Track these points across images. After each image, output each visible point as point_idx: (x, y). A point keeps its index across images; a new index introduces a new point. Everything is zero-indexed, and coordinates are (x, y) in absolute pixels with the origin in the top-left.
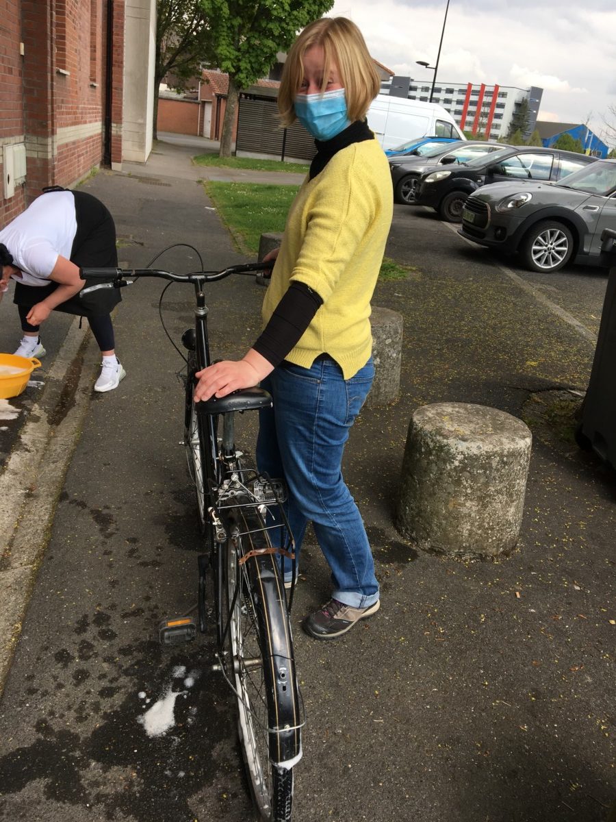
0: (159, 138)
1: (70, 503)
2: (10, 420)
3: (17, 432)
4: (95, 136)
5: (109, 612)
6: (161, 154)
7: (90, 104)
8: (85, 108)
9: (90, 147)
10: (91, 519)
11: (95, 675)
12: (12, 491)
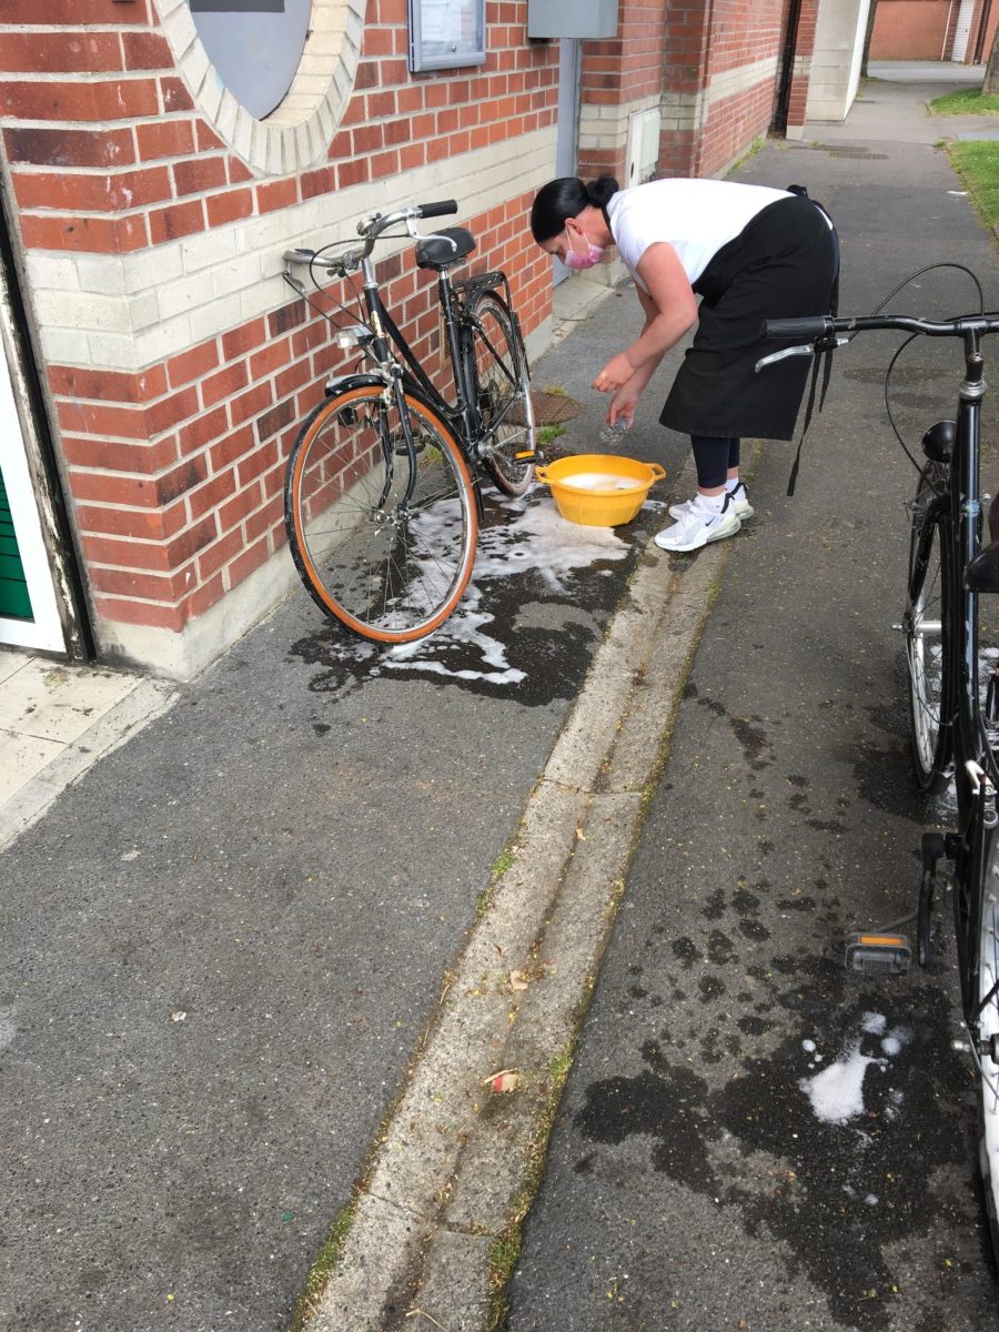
0: (870, 73)
1: (700, 703)
2: (616, 561)
3: (624, 580)
4: (765, 82)
5: (757, 894)
6: (873, 102)
7: (764, 27)
8: (753, 35)
9: (755, 103)
10: (731, 734)
11: (734, 992)
12: (615, 672)
